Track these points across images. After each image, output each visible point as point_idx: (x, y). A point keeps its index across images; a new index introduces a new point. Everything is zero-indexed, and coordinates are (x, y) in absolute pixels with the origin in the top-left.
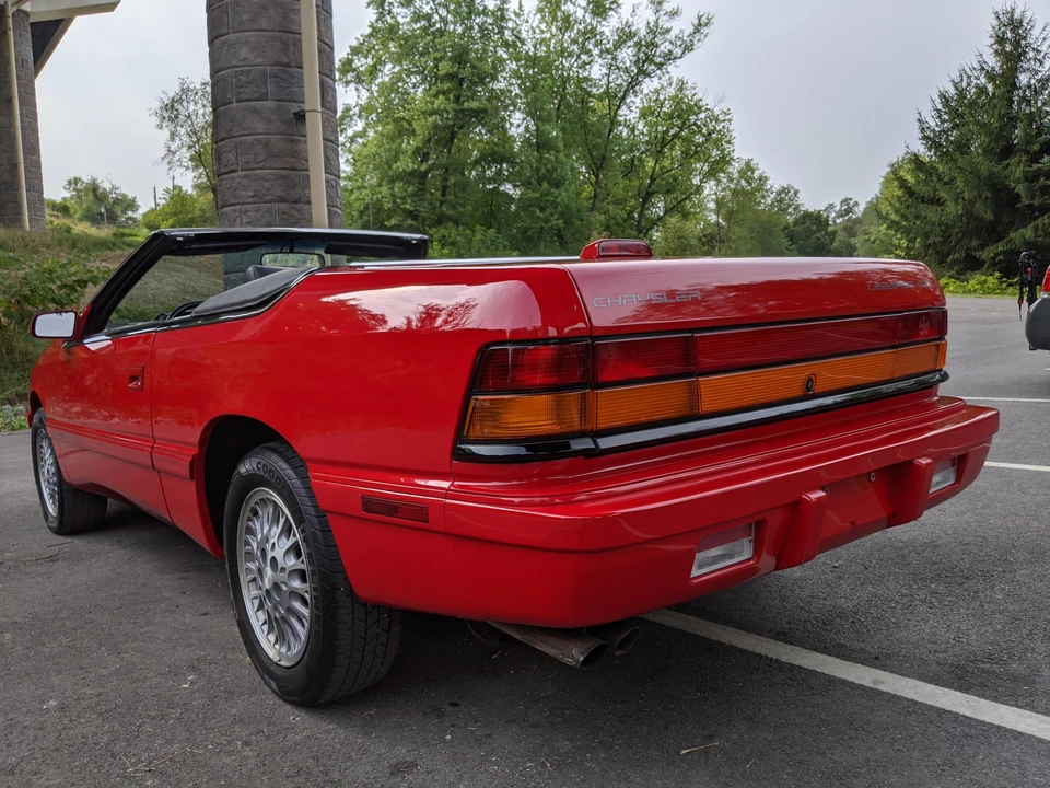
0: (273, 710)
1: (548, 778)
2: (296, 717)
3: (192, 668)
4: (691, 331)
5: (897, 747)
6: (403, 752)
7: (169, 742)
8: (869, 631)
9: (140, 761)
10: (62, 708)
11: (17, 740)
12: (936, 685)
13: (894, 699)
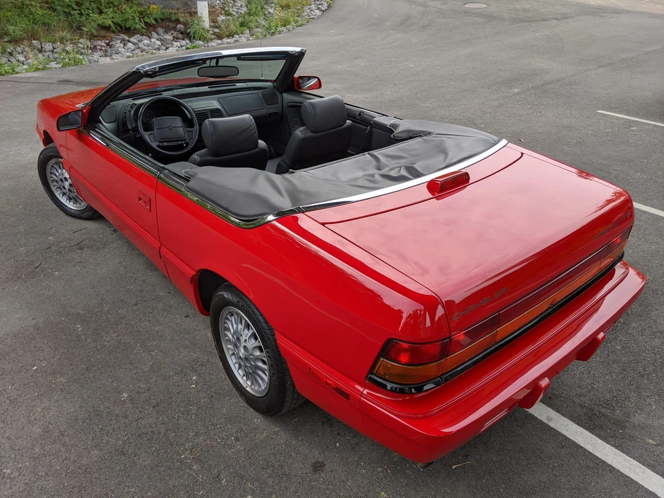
0: (244, 412)
1: (390, 481)
2: (258, 419)
3: (194, 370)
5: (555, 473)
6: (316, 455)
7: (197, 434)
9: (187, 450)
10: (132, 399)
11: (116, 426)
12: (578, 424)
13: (557, 435)
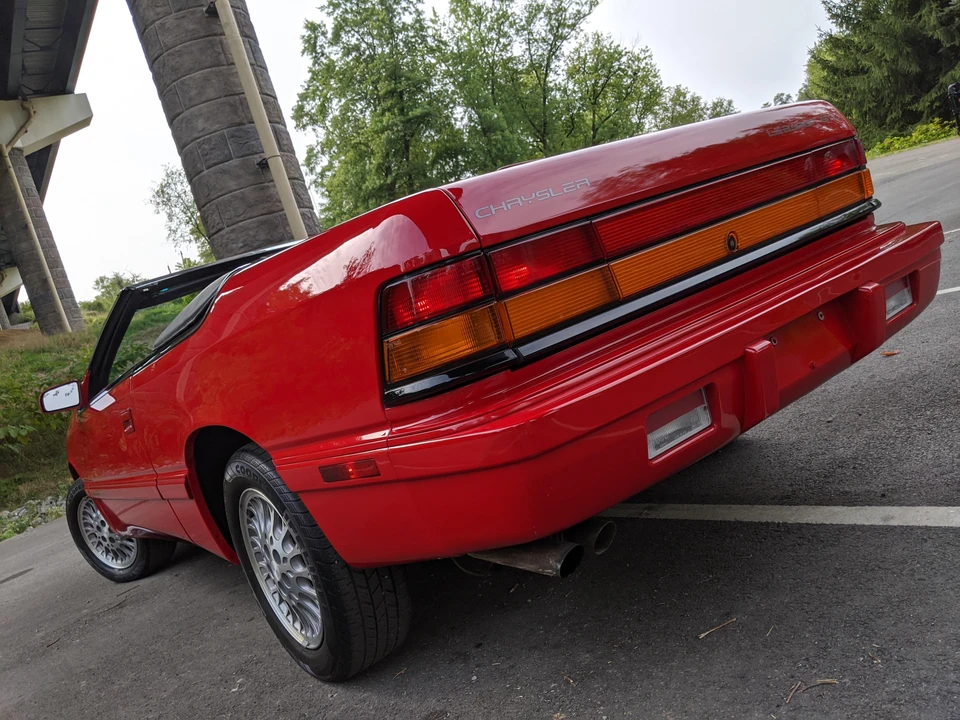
0: (313, 693)
1: (572, 695)
2: (334, 694)
3: (241, 671)
4: (587, 218)
5: (917, 577)
6: (433, 703)
8: (871, 473)
12: (948, 505)
13: (907, 531)
